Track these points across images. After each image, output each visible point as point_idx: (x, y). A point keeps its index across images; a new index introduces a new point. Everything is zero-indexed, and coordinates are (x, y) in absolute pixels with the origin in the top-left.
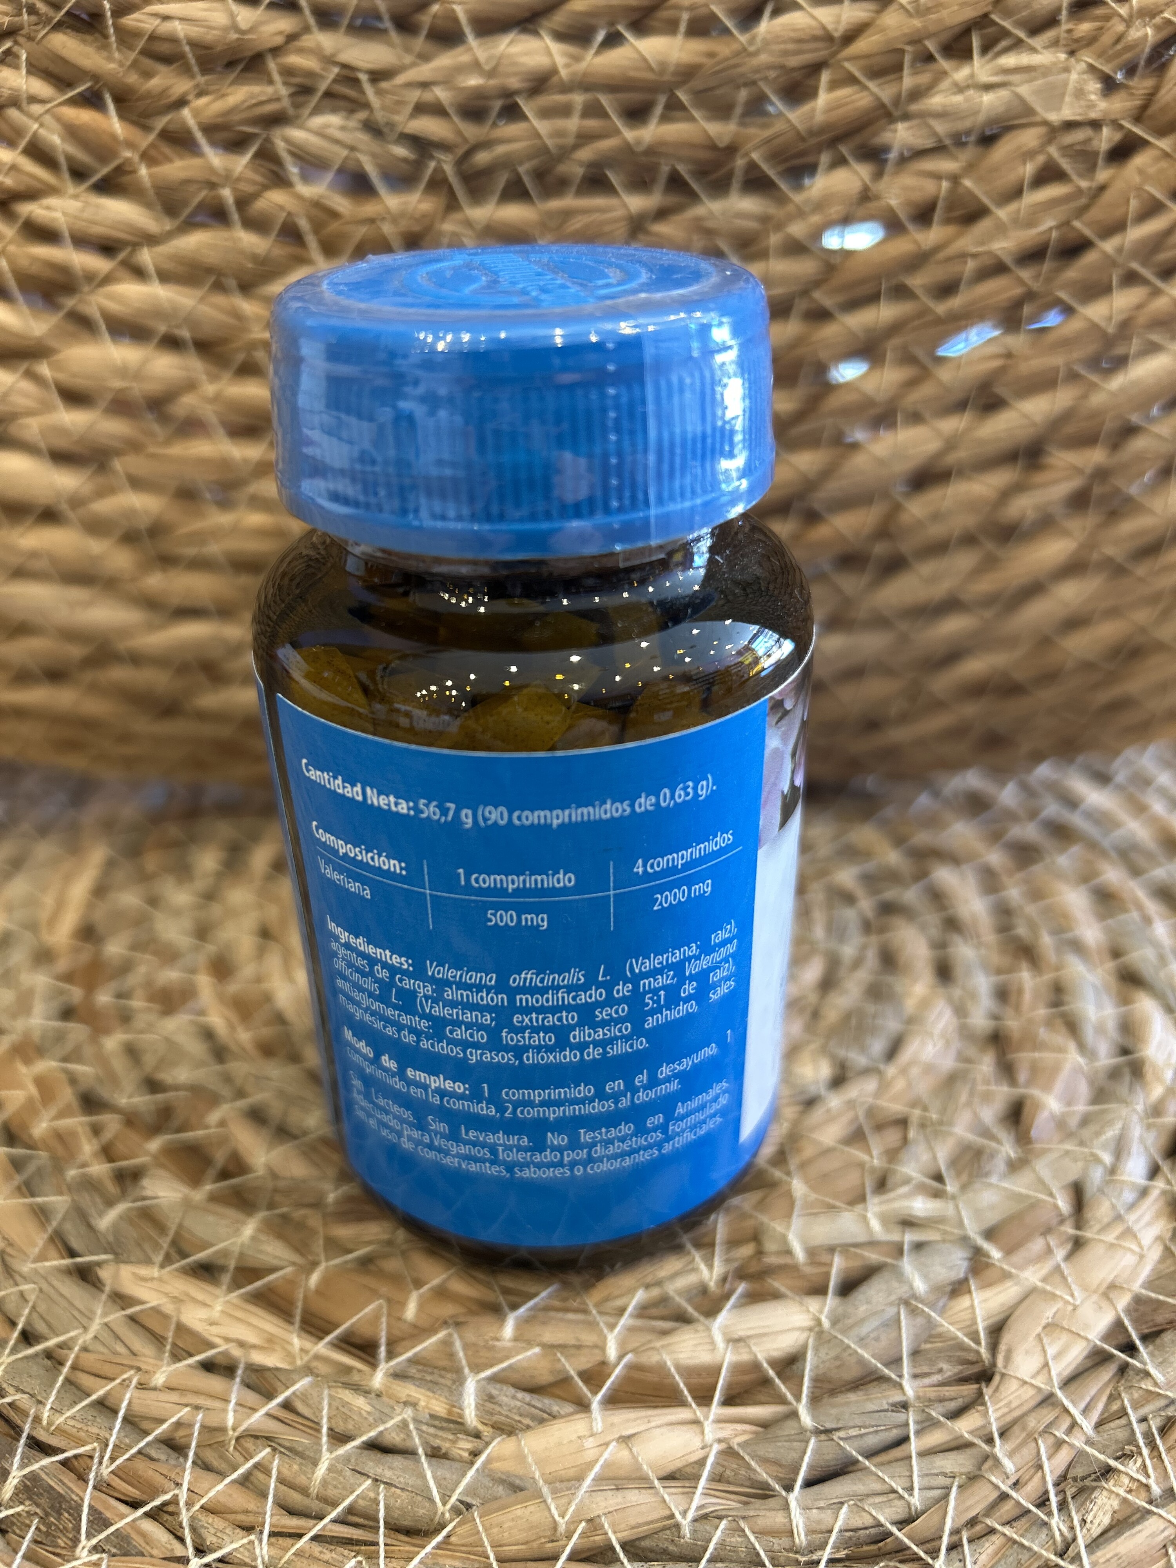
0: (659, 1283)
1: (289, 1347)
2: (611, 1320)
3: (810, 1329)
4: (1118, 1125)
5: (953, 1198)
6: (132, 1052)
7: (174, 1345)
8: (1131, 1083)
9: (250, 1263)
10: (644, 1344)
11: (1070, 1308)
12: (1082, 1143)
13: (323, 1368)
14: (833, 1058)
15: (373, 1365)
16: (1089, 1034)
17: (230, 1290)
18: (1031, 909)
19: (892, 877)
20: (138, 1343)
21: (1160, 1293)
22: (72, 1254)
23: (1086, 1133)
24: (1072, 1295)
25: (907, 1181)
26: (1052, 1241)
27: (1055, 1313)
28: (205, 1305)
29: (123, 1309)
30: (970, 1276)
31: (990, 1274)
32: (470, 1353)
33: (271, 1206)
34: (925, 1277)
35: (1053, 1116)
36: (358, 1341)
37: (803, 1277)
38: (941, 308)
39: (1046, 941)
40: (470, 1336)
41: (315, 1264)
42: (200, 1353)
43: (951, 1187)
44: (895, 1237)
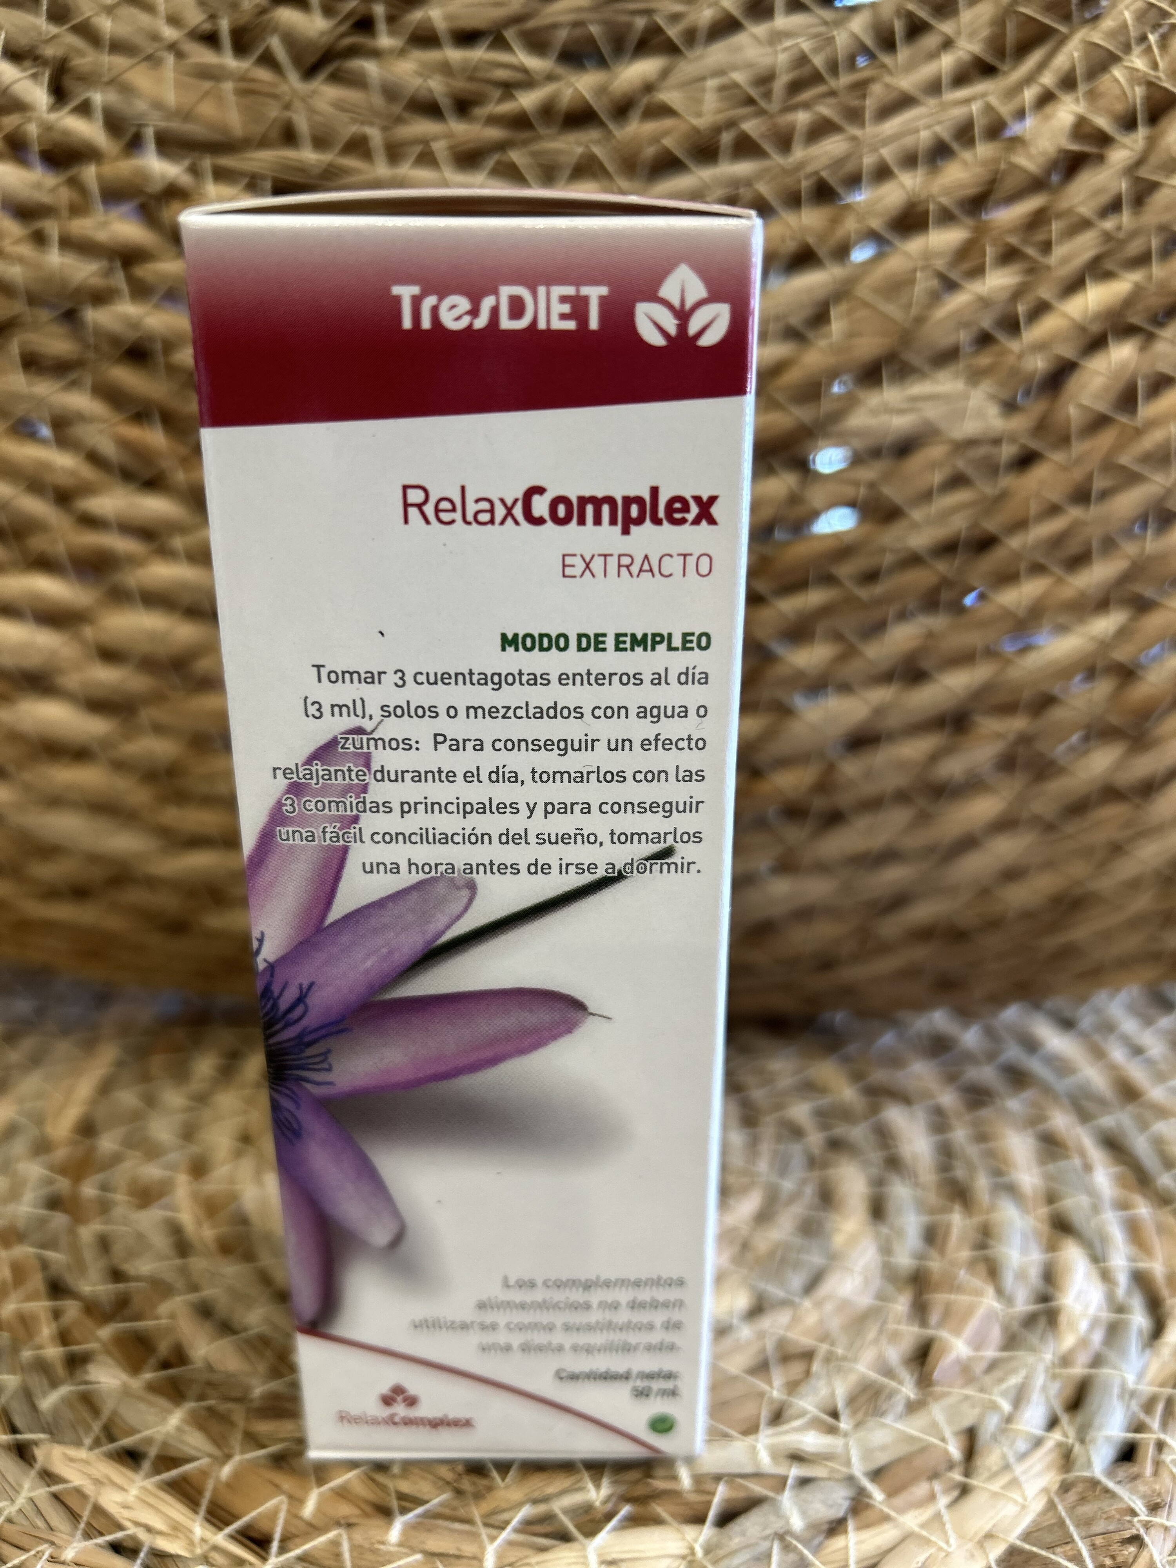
0: (546, 1499)
1: (191, 1536)
2: (494, 1532)
3: (684, 1557)
4: (1023, 1373)
5: (846, 1435)
6: (104, 1244)
7: (89, 1524)
8: (1044, 1331)
9: (173, 1453)
10: (521, 1559)
11: (943, 1554)
12: (982, 1390)
13: (218, 1559)
14: (753, 1288)
15: (264, 1559)
16: (1009, 1280)
17: (148, 1476)
18: (972, 1151)
19: (844, 1114)
20: (57, 1518)
21: (1034, 1545)
22: (14, 1430)
23: (988, 1380)
24: (947, 1542)
25: (802, 1414)
26: (937, 1486)
27: (927, 1559)
28: (123, 1489)
29: (49, 1486)
30: (849, 1516)
31: (868, 1515)
32: (355, 1554)
33: (201, 1397)
34: (803, 1513)
35: (958, 1361)
36: (254, 1535)
37: (687, 1504)
38: (864, 593)
39: (982, 1183)
40: (359, 1536)
41: (228, 1457)
42: (110, 1533)
43: (844, 1424)
44: (781, 1470)
